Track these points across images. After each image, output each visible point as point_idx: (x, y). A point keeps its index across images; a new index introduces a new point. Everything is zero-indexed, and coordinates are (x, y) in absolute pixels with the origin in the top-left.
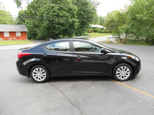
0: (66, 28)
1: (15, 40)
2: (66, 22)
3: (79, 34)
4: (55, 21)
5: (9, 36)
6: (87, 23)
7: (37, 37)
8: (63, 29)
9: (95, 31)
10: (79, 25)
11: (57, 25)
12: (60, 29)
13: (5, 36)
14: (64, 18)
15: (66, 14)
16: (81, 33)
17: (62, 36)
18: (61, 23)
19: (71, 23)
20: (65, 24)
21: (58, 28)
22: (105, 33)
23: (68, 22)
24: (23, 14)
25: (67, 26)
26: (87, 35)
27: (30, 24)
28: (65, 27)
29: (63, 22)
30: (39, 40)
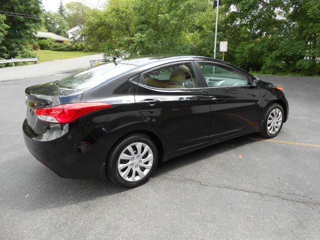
3: (7, 53)
6: (27, 24)
9: (43, 47)
10: (6, 30)
16: (13, 49)
22: (69, 51)
26: (30, 56)
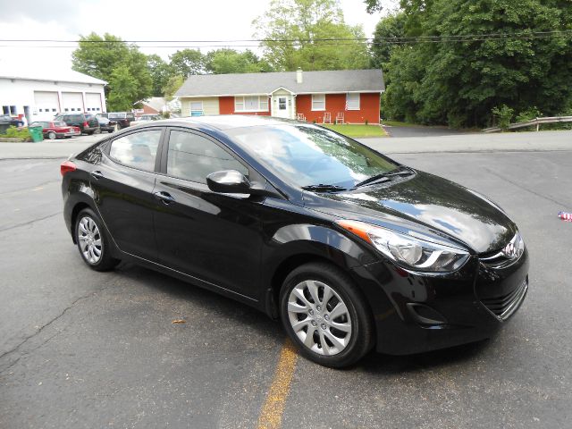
0: (530, 77)
1: (339, 122)
2: (534, 47)
4: (484, 49)
5: (324, 109)
7: (421, 114)
8: (514, 80)
11: (489, 64)
12: (502, 83)
13: (313, 110)
14: (528, 31)
15: (542, 13)
17: (506, 111)
18: (509, 54)
19: (563, 53)
20: (528, 57)
21: (491, 77)
23: (544, 48)
24: (390, 32)
25: (541, 64)
27: (403, 67)
28: (528, 74)
29: (521, 50)
30: (427, 124)
